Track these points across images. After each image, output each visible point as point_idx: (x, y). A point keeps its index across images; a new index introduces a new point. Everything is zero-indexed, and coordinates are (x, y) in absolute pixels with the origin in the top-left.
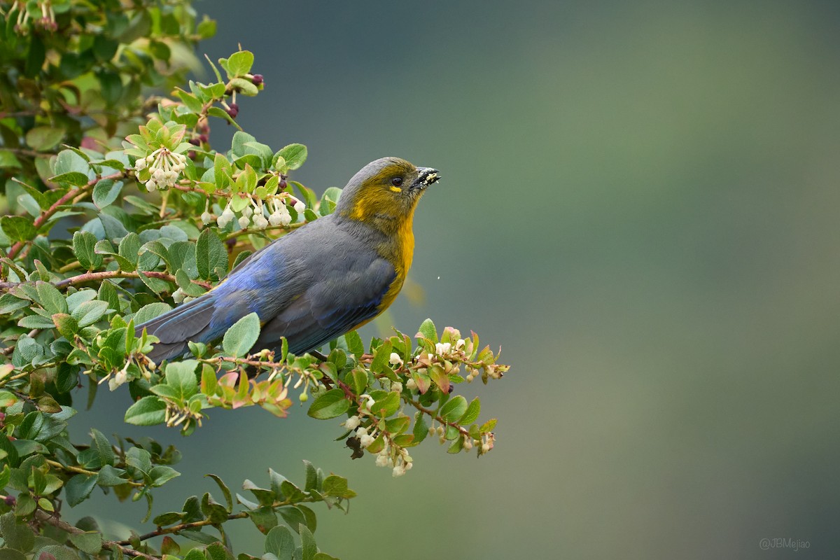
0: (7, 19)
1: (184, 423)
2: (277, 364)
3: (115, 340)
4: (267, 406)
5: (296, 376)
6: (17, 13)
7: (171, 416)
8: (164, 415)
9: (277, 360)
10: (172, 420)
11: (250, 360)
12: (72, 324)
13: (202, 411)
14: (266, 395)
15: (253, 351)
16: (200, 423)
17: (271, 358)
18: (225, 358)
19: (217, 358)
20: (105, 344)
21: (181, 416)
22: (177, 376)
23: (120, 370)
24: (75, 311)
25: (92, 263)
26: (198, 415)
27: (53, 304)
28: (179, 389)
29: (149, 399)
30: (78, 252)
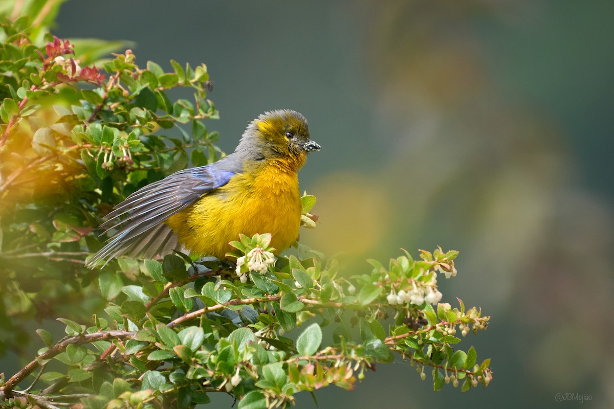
0: (96, 160)
1: (282, 405)
2: (339, 356)
3: (225, 356)
4: (338, 384)
5: (354, 362)
6: (103, 154)
7: (270, 402)
8: (265, 403)
9: (338, 352)
10: (272, 405)
11: (319, 356)
12: (188, 351)
13: (294, 395)
14: (336, 377)
15: (320, 349)
16: (294, 403)
17: (333, 352)
18: (301, 358)
19: (294, 359)
20: (219, 360)
21: (279, 401)
22: (271, 373)
23: (233, 375)
24: (185, 342)
25: (186, 307)
26: (291, 398)
27: (170, 340)
28: (274, 382)
29: (253, 393)
30: (175, 302)
